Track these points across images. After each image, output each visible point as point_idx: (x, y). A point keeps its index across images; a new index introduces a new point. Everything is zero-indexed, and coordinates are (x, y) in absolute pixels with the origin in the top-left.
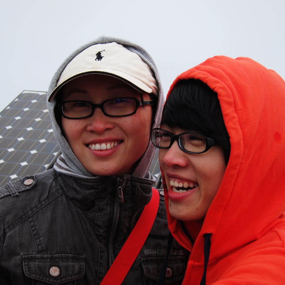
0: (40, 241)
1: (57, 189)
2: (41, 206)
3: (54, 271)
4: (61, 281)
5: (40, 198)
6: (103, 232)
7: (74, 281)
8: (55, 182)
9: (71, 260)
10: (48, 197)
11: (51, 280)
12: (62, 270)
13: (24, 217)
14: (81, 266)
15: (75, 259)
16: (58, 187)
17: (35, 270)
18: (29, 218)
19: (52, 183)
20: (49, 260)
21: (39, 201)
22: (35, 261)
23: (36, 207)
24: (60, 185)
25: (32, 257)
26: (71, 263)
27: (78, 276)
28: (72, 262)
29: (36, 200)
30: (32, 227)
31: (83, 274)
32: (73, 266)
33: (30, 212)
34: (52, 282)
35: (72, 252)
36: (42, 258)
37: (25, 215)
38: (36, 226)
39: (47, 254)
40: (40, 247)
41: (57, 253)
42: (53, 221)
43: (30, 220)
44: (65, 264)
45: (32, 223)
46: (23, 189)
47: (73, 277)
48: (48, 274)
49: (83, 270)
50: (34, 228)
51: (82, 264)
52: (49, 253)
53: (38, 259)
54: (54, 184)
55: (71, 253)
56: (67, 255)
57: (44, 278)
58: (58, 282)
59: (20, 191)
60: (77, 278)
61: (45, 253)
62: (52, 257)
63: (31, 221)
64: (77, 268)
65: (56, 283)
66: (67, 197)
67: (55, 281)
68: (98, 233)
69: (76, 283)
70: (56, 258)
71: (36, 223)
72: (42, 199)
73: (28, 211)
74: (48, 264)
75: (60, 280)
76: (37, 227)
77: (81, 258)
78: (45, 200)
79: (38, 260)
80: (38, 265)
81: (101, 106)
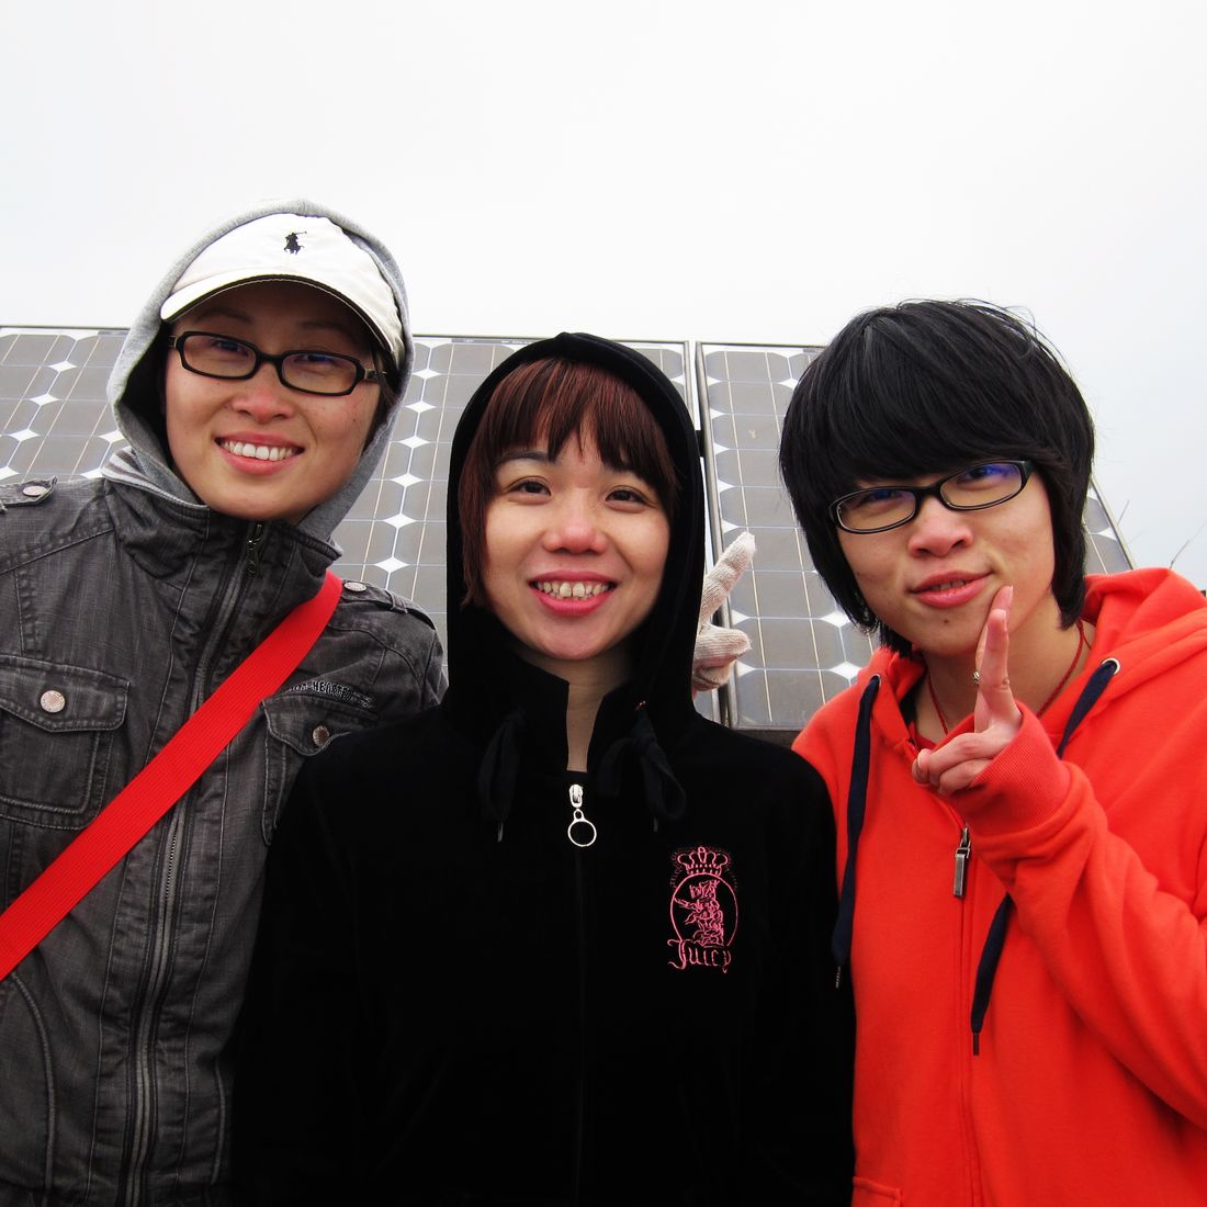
0: (34, 627)
1: (99, 519)
2: (52, 549)
3: (52, 701)
4: (63, 727)
5: (54, 528)
6: (191, 635)
7: (95, 732)
8: (98, 505)
9: (96, 684)
10: (73, 530)
11: (41, 719)
12: (71, 700)
13: (9, 562)
14: (116, 703)
15: (105, 684)
16: (103, 516)
17: (9, 690)
18: (20, 568)
19: (88, 505)
20: (44, 674)
21: (52, 536)
22: (14, 670)
23: (42, 546)
24: (108, 513)
25: (7, 659)
26: (92, 691)
27: (104, 724)
28: (98, 689)
29: (46, 530)
30: (23, 590)
31: (117, 723)
32: (98, 698)
33: (25, 555)
34: (42, 724)
35: (102, 668)
36: (29, 667)
37: (12, 558)
38: (33, 589)
39: (43, 660)
40: (31, 641)
41: (67, 662)
42: (72, 588)
43: (22, 573)
44: (80, 689)
45: (24, 583)
46: (19, 501)
47: (93, 723)
48: (35, 703)
49: (119, 714)
50: (26, 594)
51: (120, 698)
52: (49, 658)
53: (22, 667)
54: (94, 507)
55: (98, 670)
56: (90, 671)
57: (26, 712)
58: (55, 726)
59: (12, 502)
60: (101, 726)
61: (40, 656)
62: (53, 669)
63: (23, 577)
64: (105, 703)
65: (50, 727)
66: (118, 541)
67: (49, 722)
68: (178, 636)
69: (98, 739)
70: (61, 673)
71: (33, 584)
72: (59, 533)
73: (21, 552)
74: (41, 682)
75: (61, 723)
76: (34, 593)
77: (121, 687)
78: (64, 536)
79: (19, 670)
80: (18, 680)
81: (278, 361)
